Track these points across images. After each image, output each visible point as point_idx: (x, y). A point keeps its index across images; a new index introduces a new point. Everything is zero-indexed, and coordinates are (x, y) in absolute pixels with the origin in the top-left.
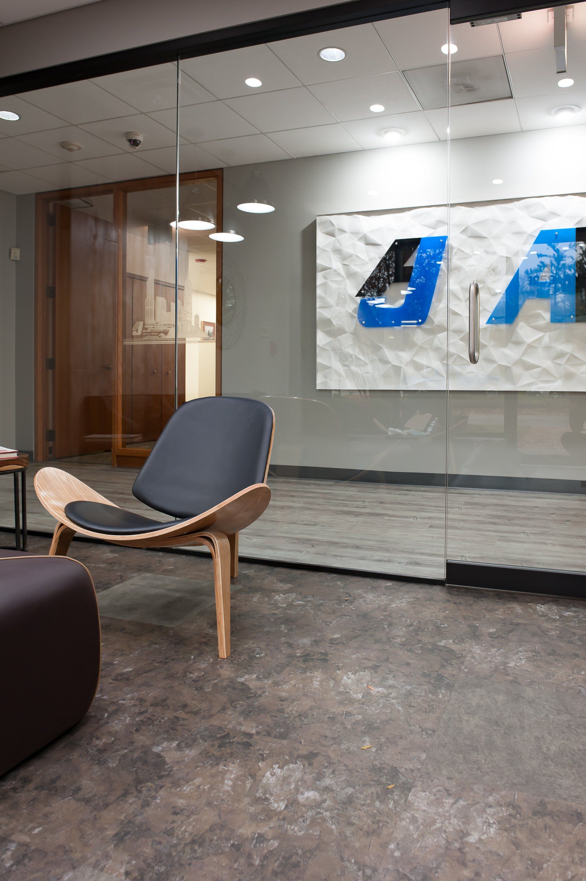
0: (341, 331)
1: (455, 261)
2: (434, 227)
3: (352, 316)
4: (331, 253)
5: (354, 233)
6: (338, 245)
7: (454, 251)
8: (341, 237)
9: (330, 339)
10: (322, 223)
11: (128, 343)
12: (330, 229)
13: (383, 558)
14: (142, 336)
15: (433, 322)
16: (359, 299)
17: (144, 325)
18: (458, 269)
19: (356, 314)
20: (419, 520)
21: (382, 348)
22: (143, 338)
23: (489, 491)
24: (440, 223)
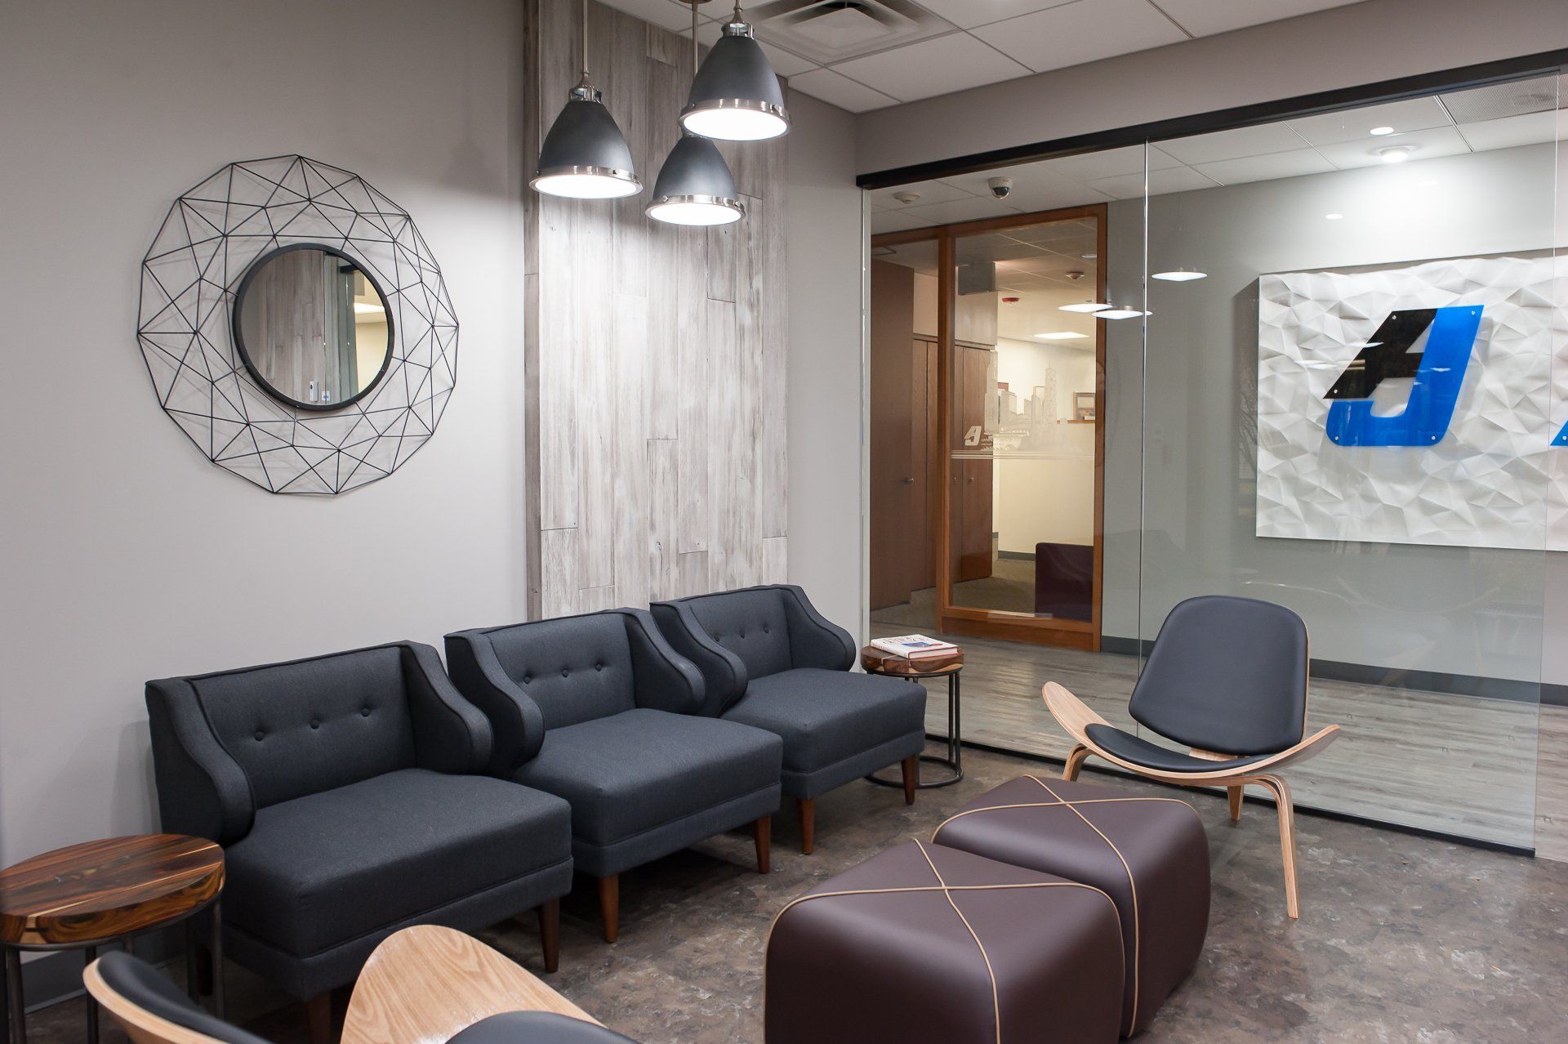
0: (1300, 450)
1: (1496, 345)
2: (1460, 290)
3: (1315, 427)
4: (1282, 330)
5: (1322, 301)
6: (1293, 318)
7: (1496, 329)
8: (1299, 307)
9: (1280, 462)
10: (1269, 286)
11: (957, 456)
12: (1282, 294)
13: (1425, 810)
14: (979, 447)
15: (1455, 440)
16: (1329, 403)
17: (983, 431)
18: (1501, 357)
19: (1322, 424)
20: (1453, 753)
21: (1366, 477)
22: (982, 450)
23: (1549, 707)
24: (1472, 283)
